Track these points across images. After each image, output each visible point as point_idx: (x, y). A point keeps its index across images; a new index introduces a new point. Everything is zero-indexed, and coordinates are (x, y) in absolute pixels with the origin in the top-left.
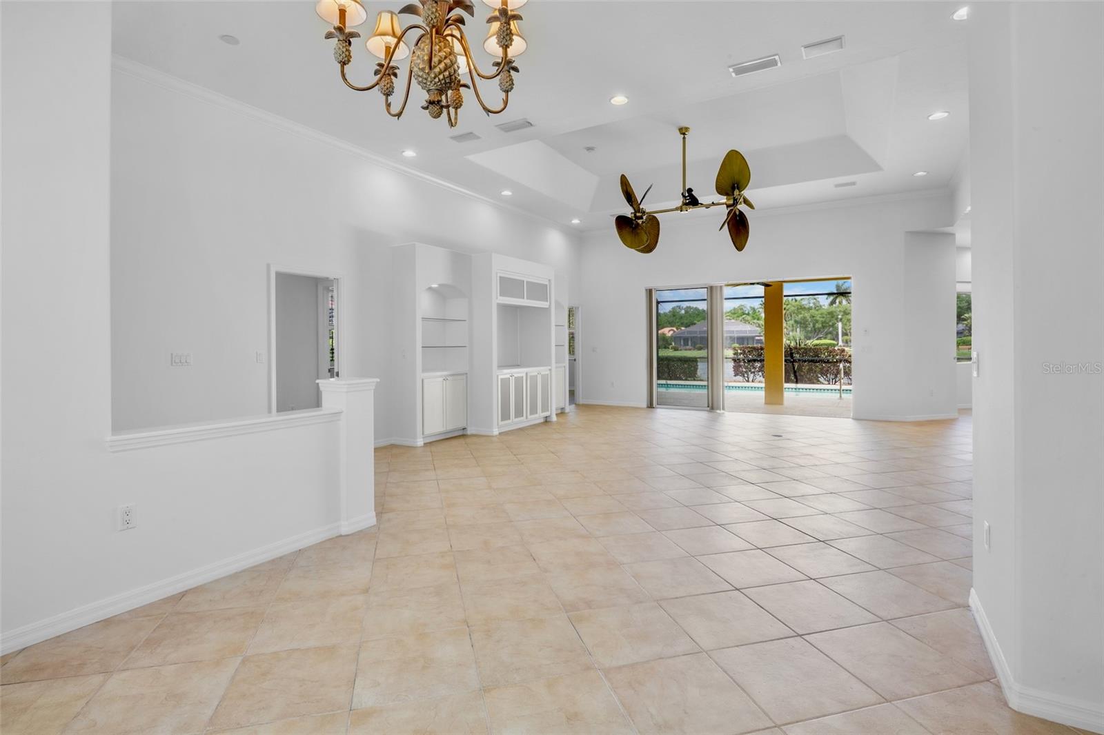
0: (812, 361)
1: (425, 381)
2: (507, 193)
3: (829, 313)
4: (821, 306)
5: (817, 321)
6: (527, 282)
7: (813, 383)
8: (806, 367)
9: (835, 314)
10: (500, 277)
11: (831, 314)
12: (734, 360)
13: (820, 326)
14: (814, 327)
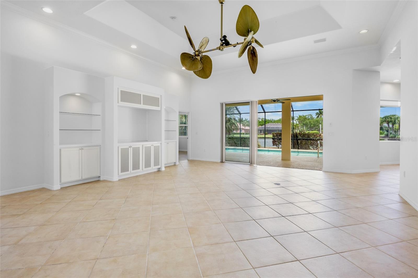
0: (307, 140)
1: (62, 150)
2: (134, 47)
3: (316, 121)
4: (313, 118)
5: (312, 124)
6: (143, 95)
7: (307, 149)
8: (304, 142)
9: (319, 121)
10: (121, 91)
11: (317, 121)
12: (273, 139)
13: (313, 126)
14: (310, 126)
